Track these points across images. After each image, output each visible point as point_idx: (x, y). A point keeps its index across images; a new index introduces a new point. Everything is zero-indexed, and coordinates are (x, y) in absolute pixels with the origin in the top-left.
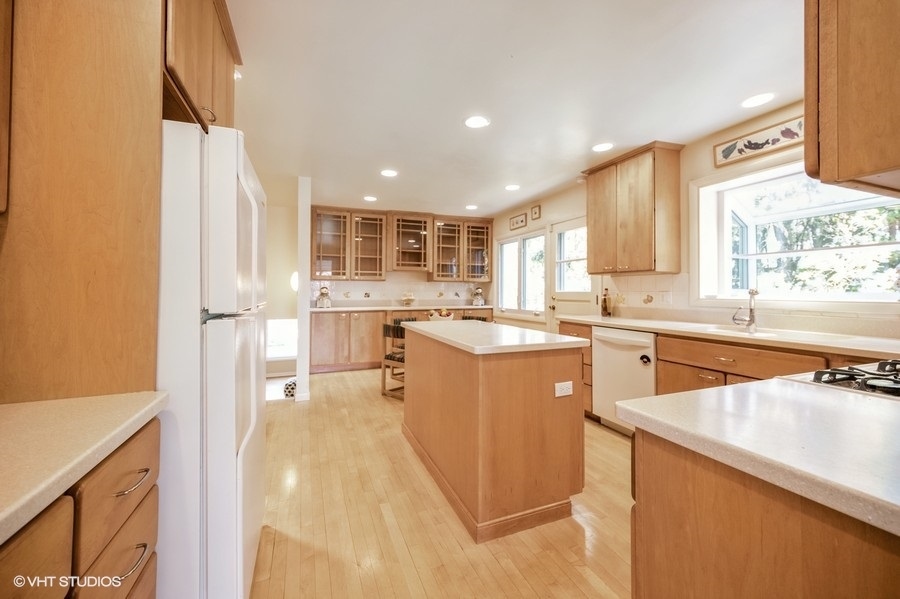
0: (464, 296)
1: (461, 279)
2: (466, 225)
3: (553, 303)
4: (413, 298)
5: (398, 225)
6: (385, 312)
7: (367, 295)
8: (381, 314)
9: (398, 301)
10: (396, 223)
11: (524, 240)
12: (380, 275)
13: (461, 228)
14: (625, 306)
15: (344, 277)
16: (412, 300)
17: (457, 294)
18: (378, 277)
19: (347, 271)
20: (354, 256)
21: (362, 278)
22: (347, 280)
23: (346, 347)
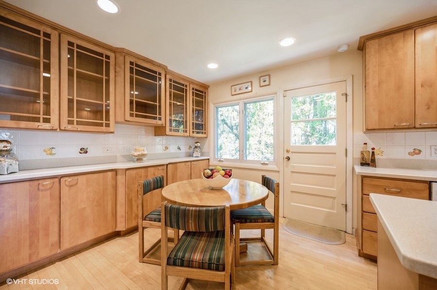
0: (184, 149)
1: (188, 134)
2: (192, 86)
3: (286, 155)
4: (146, 152)
5: (131, 69)
6: (115, 171)
7: (84, 151)
8: (110, 174)
9: (124, 156)
10: (128, 66)
11: (245, 104)
12: (108, 125)
13: (188, 88)
14: (384, 157)
15: (47, 126)
16: (144, 155)
17: (179, 148)
18: (104, 128)
19: (54, 117)
20: (65, 97)
21: (80, 128)
22: (52, 130)
23: (54, 228)
